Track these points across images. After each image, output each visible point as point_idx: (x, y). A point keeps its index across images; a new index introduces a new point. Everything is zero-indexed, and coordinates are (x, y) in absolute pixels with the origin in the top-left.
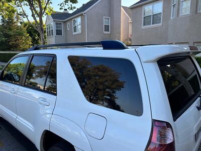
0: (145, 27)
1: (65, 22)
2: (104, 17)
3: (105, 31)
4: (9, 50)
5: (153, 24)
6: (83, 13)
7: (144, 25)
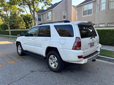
0: (84, 16)
1: (42, 14)
2: (63, 11)
3: (64, 18)
4: (14, 29)
5: (88, 14)
6: (52, 9)
7: (84, 15)
